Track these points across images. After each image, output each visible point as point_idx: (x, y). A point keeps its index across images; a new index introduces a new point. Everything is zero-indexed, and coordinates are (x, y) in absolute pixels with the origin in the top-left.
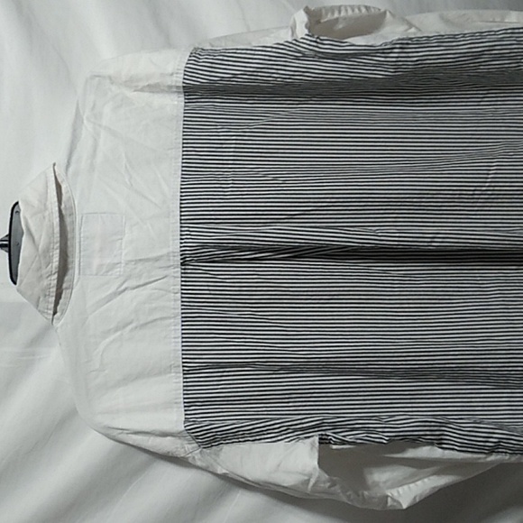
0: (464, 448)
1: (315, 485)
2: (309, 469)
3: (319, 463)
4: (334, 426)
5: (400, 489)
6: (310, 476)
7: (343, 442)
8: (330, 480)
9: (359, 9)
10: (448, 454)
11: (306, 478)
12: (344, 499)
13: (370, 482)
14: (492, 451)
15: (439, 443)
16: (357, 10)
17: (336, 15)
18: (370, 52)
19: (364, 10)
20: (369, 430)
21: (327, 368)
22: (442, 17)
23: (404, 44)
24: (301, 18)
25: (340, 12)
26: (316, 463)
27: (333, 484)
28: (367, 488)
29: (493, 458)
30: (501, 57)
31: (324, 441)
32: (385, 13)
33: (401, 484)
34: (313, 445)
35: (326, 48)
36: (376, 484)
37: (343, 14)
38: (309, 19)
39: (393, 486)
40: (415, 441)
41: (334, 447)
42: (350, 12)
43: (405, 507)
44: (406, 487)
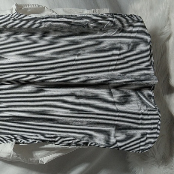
0: (62, 144)
1: (12, 157)
2: (10, 152)
3: (13, 150)
4: (21, 138)
5: (44, 158)
6: (11, 154)
7: (23, 143)
8: (17, 155)
9: (36, 5)
10: (57, 146)
11: (9, 155)
12: (23, 161)
13: (34, 156)
14: (70, 145)
15: (54, 142)
16: (35, 6)
17: (28, 7)
18: (36, 19)
19: (37, 6)
20: (32, 139)
21: (21, 120)
22: (63, 10)
23: (47, 18)
24: (14, 7)
25: (29, 6)
26: (12, 150)
27: (18, 156)
29: (71, 147)
30: (78, 23)
32: (45, 7)
33: (44, 156)
34: (12, 144)
35: (22, 17)
36: (36, 156)
37: (30, 7)
38: (17, 8)
39: (42, 157)
40: (47, 142)
41: (21, 145)
42: (32, 6)
43: (44, 163)
44: (46, 157)
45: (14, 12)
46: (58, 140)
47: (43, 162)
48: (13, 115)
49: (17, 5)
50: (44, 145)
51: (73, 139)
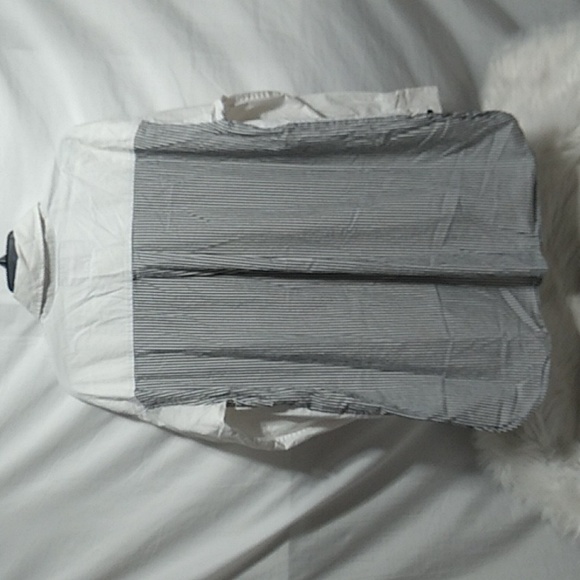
1: (222, 434)
2: (218, 423)
3: (225, 419)
4: (238, 394)
5: (286, 437)
6: (219, 428)
7: (243, 405)
8: (232, 430)
9: (264, 94)
10: (315, 413)
11: (215, 429)
12: (243, 443)
13: (264, 431)
14: (343, 411)
15: (309, 406)
16: (262, 96)
17: (247, 99)
18: (268, 133)
19: (267, 95)
22: (327, 98)
24: (219, 106)
25: (249, 97)
26: (222, 419)
27: (234, 433)
28: (262, 435)
29: (345, 416)
31: (230, 404)
32: (283, 97)
33: (286, 433)
34: (221, 407)
35: (236, 129)
36: (269, 433)
37: (252, 98)
39: (280, 434)
40: (292, 405)
41: (238, 409)
42: (257, 97)
43: (287, 447)
44: (289, 435)
45: (219, 117)
46: (315, 399)
47: (283, 446)
48: (218, 345)
49: (224, 100)
50: (285, 411)
51: (348, 400)
